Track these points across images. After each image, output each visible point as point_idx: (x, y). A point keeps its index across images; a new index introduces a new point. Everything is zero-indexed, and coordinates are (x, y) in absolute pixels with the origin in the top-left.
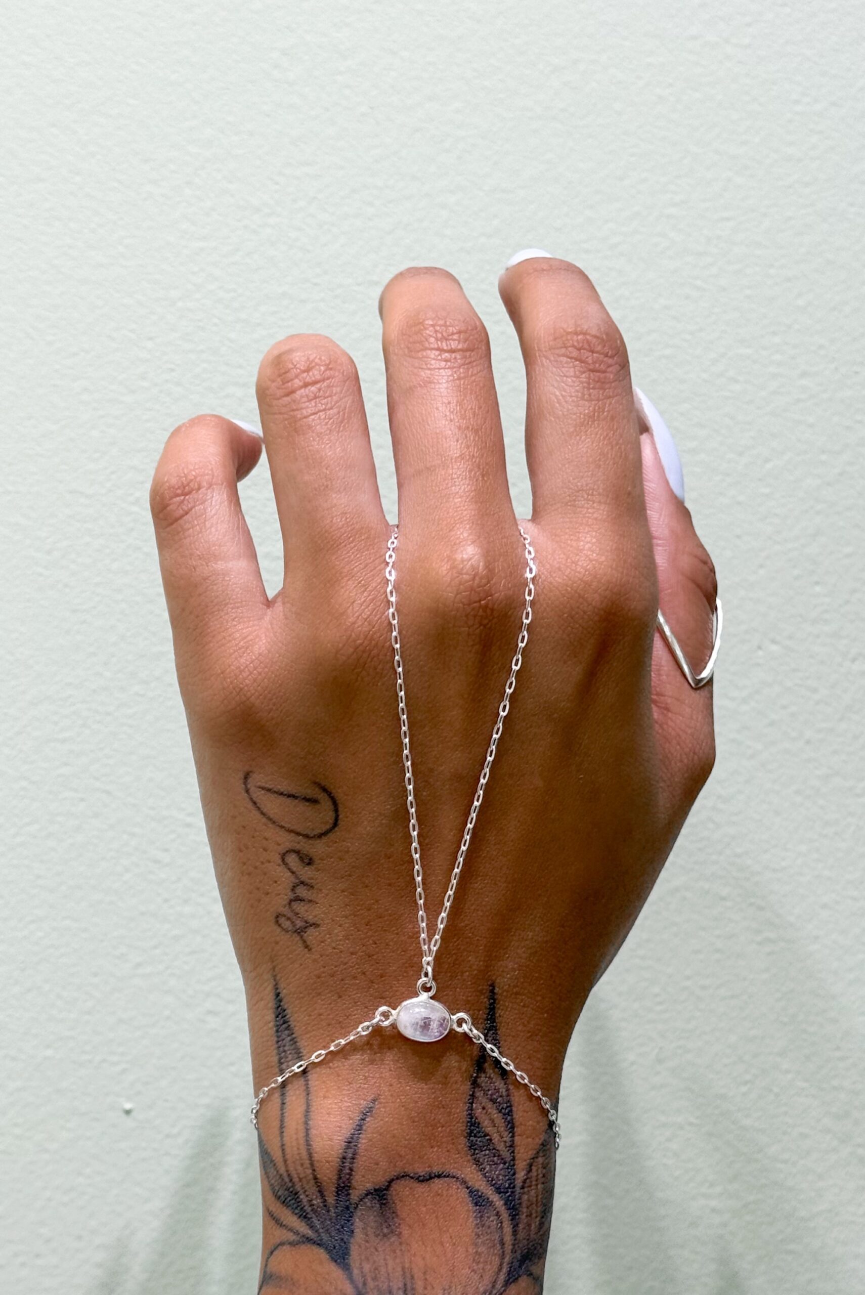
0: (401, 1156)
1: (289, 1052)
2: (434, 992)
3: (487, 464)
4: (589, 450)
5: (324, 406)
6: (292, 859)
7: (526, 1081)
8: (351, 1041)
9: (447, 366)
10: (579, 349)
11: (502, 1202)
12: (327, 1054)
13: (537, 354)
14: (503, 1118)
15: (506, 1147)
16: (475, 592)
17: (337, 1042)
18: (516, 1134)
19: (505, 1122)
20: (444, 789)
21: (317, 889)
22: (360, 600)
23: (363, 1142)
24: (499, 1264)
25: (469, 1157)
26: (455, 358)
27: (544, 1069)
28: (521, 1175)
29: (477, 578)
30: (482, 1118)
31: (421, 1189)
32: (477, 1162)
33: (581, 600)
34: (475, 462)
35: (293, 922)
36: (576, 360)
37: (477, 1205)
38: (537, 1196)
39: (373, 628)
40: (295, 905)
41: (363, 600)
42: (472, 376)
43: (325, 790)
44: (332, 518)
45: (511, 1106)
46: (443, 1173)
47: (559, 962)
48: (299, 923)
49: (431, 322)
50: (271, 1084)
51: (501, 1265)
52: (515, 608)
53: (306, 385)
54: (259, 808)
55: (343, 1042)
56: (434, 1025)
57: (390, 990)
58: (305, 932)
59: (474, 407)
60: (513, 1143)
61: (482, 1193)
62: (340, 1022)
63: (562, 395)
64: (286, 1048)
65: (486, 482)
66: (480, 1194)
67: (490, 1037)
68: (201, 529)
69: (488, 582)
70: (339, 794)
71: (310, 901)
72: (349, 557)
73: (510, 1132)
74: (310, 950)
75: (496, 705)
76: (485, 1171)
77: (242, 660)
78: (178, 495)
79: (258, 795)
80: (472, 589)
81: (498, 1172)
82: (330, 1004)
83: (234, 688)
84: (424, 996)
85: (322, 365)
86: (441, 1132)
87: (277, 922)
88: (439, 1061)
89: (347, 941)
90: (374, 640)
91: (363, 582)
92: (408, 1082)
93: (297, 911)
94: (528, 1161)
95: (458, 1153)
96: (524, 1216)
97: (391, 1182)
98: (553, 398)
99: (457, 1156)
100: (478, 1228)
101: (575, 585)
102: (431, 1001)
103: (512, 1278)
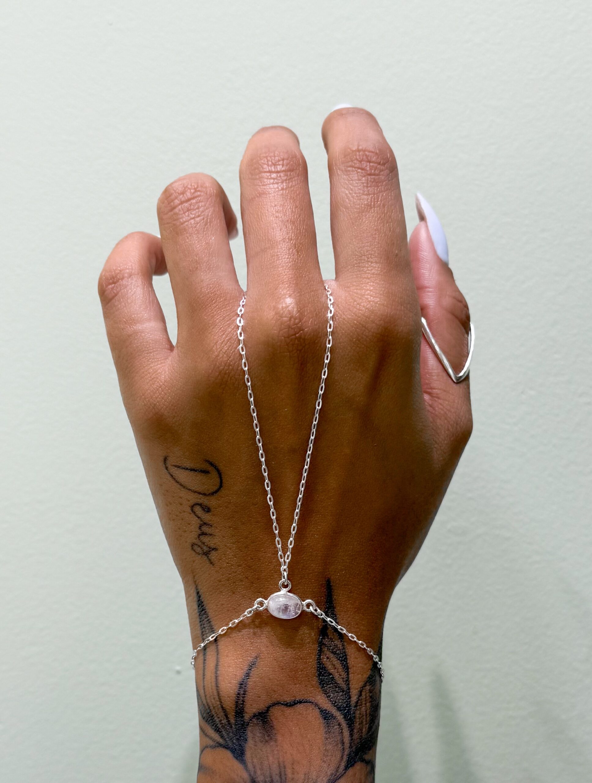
0: (275, 691)
1: (206, 628)
2: (290, 588)
3: (300, 244)
4: (368, 228)
5: (193, 216)
6: (198, 509)
7: (355, 639)
8: (241, 620)
9: (275, 182)
10: (361, 162)
11: (342, 716)
12: (228, 629)
13: (335, 168)
14: (341, 664)
15: (343, 682)
16: (292, 328)
17: (233, 621)
18: (350, 673)
19: (342, 666)
20: (285, 458)
21: (214, 527)
22: (221, 340)
23: (250, 683)
24: (341, 756)
25: (320, 689)
26: (280, 176)
27: (368, 630)
28: (354, 699)
29: (292, 319)
30: (327, 664)
31: (288, 711)
32: (326, 693)
33: (364, 328)
34: (292, 243)
35: (202, 548)
36: (359, 168)
37: (325, 720)
38: (366, 711)
39: (230, 358)
40: (202, 537)
41: (222, 340)
42: (291, 187)
43: (212, 464)
44: (201, 288)
45: (346, 655)
46: (303, 700)
47: (373, 563)
48: (205, 549)
49: (264, 155)
50: (198, 648)
51: (342, 756)
52: (320, 337)
53: (182, 203)
54: (174, 479)
55: (237, 621)
56: (292, 608)
57: (264, 588)
58: (210, 554)
59: (292, 207)
60: (348, 679)
61: (329, 712)
62: (235, 609)
63: (350, 193)
64: (205, 626)
65: (300, 256)
66: (327, 712)
67: (330, 613)
68: (125, 304)
69: (300, 321)
70: (221, 467)
71: (211, 535)
72: (213, 313)
73: (346, 672)
74: (213, 565)
75: (314, 402)
76: (331, 697)
77: (155, 386)
78: (111, 284)
79: (173, 470)
80: (289, 327)
81: (340, 697)
82: (228, 597)
83: (150, 404)
84: (284, 591)
85: (192, 189)
86: (301, 674)
87: (192, 548)
88: (297, 631)
89: (235, 559)
90: (231, 366)
91: (222, 329)
92: (278, 645)
93: (203, 541)
94: (359, 689)
95: (313, 687)
96: (357, 724)
97: (268, 708)
98: (344, 195)
99: (312, 689)
100: (327, 734)
101: (359, 319)
102: (289, 594)
103: (350, 764)
